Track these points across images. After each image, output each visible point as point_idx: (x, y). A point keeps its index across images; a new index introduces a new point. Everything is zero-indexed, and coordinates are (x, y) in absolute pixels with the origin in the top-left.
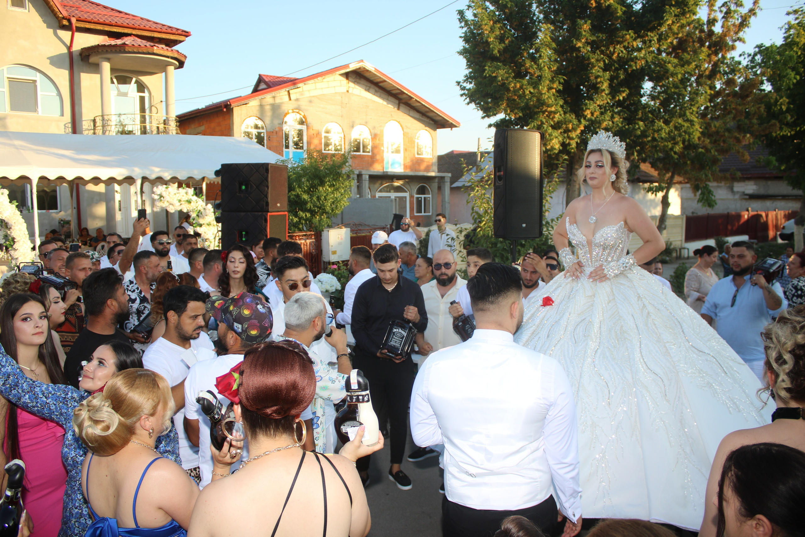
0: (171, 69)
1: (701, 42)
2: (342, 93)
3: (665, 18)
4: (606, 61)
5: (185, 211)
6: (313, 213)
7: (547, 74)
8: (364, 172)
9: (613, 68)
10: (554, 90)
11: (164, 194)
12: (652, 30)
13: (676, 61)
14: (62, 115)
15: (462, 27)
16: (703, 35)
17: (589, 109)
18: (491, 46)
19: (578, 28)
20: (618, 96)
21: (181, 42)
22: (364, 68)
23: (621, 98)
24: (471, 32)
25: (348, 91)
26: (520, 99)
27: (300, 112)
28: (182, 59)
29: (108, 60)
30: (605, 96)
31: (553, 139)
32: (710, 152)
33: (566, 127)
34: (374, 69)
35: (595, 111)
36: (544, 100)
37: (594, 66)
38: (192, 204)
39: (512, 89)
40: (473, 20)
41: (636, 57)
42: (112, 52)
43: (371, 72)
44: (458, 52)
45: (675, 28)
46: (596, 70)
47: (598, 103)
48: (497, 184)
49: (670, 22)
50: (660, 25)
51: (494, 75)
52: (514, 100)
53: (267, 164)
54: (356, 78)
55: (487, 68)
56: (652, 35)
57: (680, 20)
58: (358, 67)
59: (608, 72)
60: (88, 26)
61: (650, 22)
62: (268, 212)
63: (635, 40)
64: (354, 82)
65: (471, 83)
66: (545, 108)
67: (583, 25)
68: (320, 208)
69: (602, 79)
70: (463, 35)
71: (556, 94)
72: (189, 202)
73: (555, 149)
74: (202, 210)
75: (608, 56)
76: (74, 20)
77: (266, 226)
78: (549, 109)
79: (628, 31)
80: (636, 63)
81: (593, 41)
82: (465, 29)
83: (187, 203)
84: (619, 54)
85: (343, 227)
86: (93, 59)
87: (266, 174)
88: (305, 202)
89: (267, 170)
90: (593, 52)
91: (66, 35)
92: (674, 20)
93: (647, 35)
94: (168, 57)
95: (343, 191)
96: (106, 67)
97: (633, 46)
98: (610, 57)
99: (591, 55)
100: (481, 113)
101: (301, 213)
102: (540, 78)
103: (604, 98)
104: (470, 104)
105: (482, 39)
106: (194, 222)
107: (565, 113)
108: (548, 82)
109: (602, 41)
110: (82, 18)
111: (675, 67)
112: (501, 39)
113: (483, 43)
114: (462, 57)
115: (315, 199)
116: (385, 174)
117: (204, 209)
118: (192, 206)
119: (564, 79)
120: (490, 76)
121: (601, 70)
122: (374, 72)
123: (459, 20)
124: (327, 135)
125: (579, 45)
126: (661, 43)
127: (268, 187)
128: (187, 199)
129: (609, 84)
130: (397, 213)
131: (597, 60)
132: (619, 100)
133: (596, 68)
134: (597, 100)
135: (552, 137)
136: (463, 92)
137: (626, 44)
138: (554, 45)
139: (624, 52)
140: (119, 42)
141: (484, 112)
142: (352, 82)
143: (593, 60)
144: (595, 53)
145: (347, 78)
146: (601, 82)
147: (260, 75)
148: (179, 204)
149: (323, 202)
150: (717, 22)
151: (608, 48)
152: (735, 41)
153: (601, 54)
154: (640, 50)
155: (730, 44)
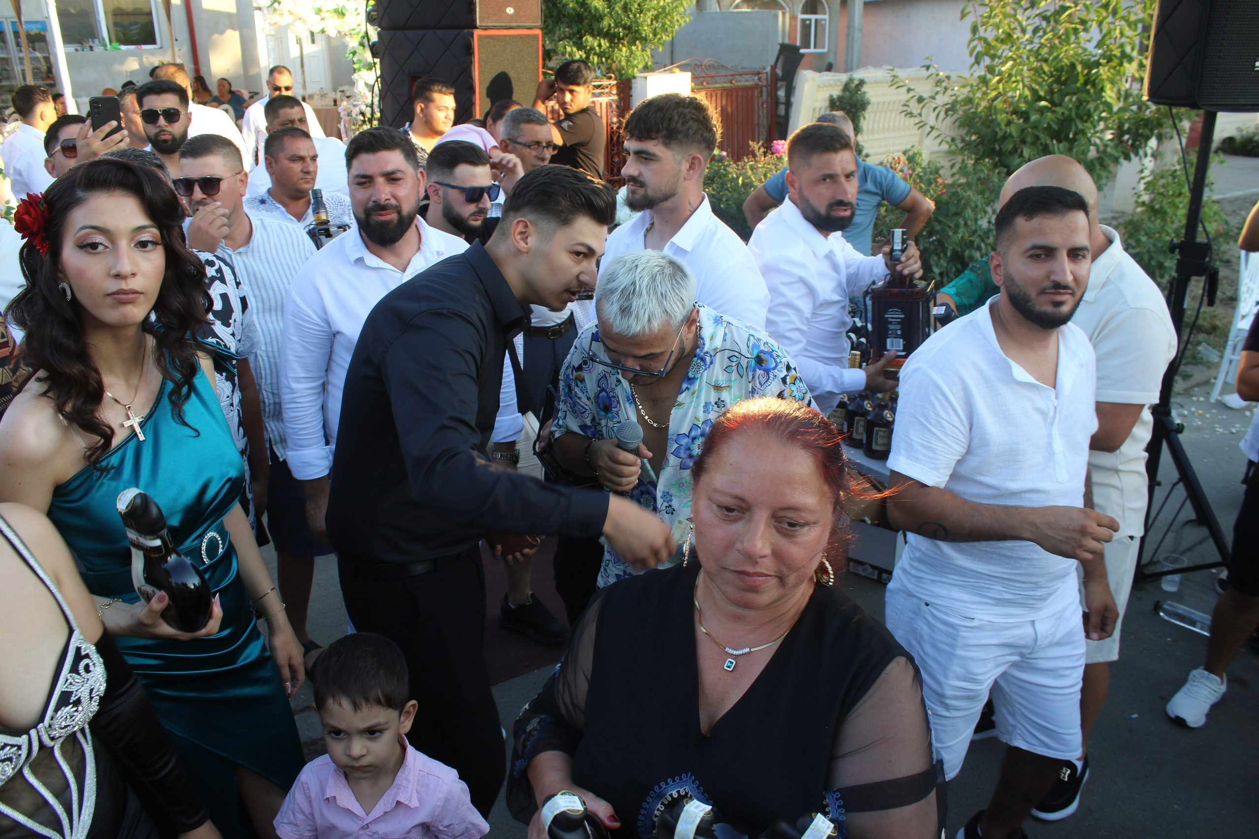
6: (614, 40)
62: (474, 26)
68: (626, 28)
83: (335, 16)
85: (677, 70)
88: (599, 18)
101: (590, 39)
106: (355, 59)
115: (618, 8)
128: (335, 6)
130: (787, 41)
148: (319, 17)
149: (635, 15)
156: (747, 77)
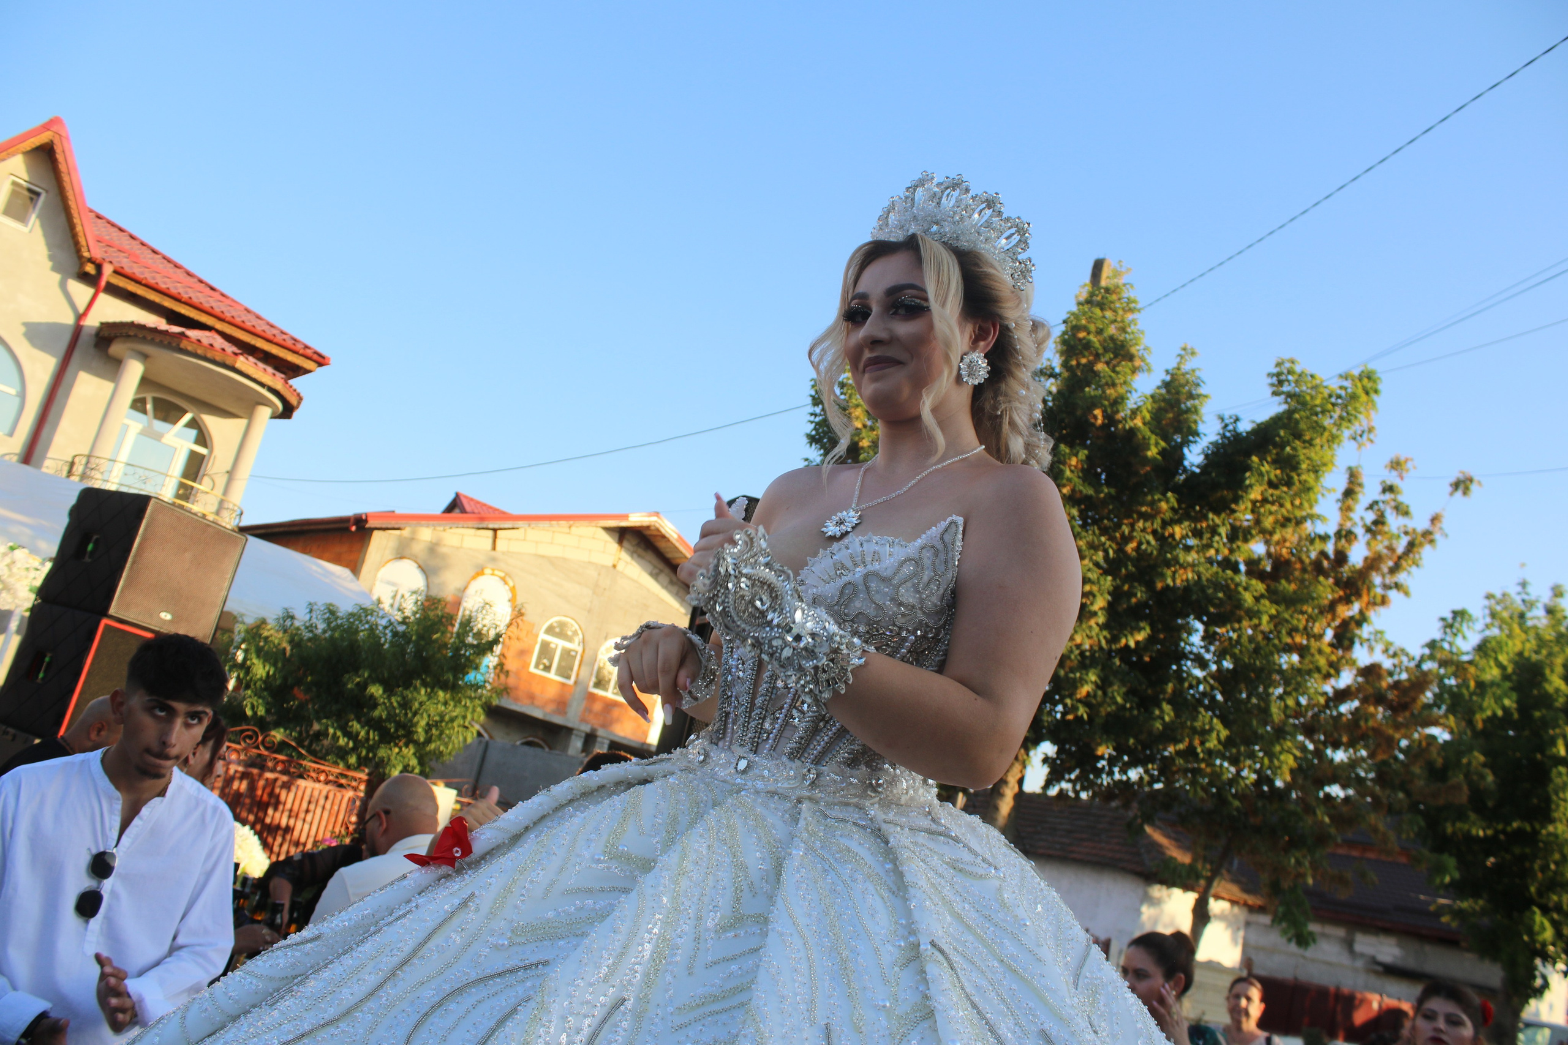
0: (264, 412)
2: (603, 566)
3: (1247, 482)
4: (1111, 552)
8: (601, 732)
9: (1123, 571)
12: (1216, 509)
13: (1262, 588)
14: (11, 434)
16: (1325, 561)
20: (1126, 636)
21: (307, 371)
22: (658, 530)
23: (1132, 644)
25: (614, 566)
27: (508, 579)
28: (293, 401)
29: (144, 357)
30: (1096, 629)
32: (1315, 813)
34: (675, 536)
41: (1177, 561)
42: (152, 342)
43: (668, 540)
45: (1268, 522)
50: (1236, 499)
54: (638, 545)
56: (1217, 521)
58: (645, 524)
59: (1109, 578)
60: (132, 287)
64: (632, 554)
76: (108, 270)
79: (1164, 494)
80: (1174, 573)
81: (1088, 498)
86: (116, 349)
91: (81, 292)
93: (1206, 518)
94: (262, 385)
96: (134, 370)
97: (1172, 535)
101: (358, 726)
103: (1093, 634)
110: (128, 270)
111: (1257, 599)
115: (396, 701)
116: (645, 747)
122: (674, 542)
123: (812, 400)
124: (548, 638)
126: (1234, 546)
129: (1109, 603)
132: (1127, 646)
137: (1157, 524)
139: (1153, 542)
140: (176, 329)
142: (627, 550)
145: (620, 542)
147: (457, 495)
149: (412, 713)
150: (1356, 537)
151: (1118, 526)
152: (1386, 587)
153: (1101, 535)
154: (1188, 549)
155: (1379, 591)
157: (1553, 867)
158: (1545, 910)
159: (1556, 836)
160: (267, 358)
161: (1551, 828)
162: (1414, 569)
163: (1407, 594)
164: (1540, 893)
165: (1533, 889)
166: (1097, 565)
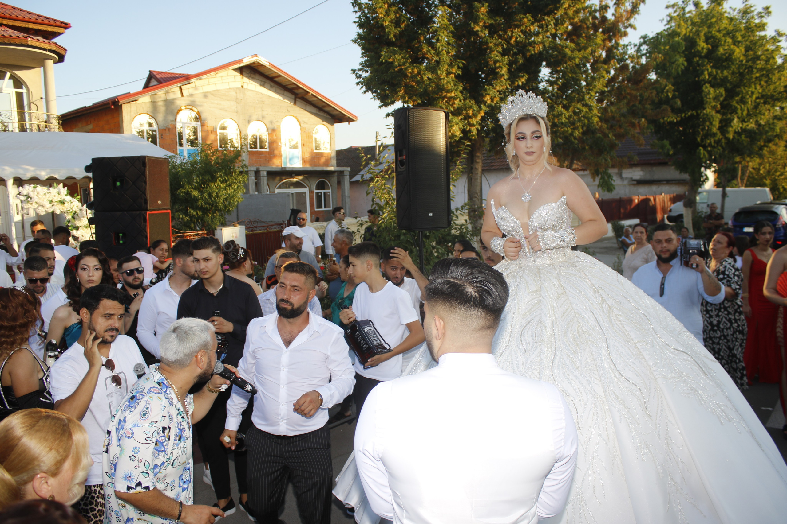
0: (50, 63)
1: (595, 28)
2: (237, 88)
3: (562, 2)
4: (505, 45)
5: (58, 212)
6: (205, 211)
7: (445, 58)
8: (261, 169)
9: (512, 53)
10: (453, 75)
11: (31, 194)
12: (548, 14)
13: (573, 45)
15: (356, 12)
16: (597, 22)
17: (489, 94)
18: (387, 30)
19: (476, 11)
20: (517, 81)
21: (60, 34)
22: (259, 63)
23: (520, 83)
24: (365, 16)
25: (242, 87)
26: (418, 85)
27: (194, 108)
28: (62, 52)
30: (504, 81)
31: (454, 126)
32: (608, 137)
33: (467, 114)
34: (268, 64)
35: (495, 97)
36: (443, 85)
37: (492, 51)
38: (66, 204)
39: (409, 75)
40: (366, 4)
41: (534, 42)
43: (265, 66)
44: (353, 41)
45: (571, 13)
46: (495, 55)
47: (498, 88)
48: (399, 170)
49: (566, 6)
50: (557, 9)
51: (390, 60)
52: (412, 87)
53: (144, 158)
54: (250, 73)
55: (383, 53)
56: (549, 19)
57: (576, 4)
58: (252, 62)
59: (506, 57)
61: (547, 5)
62: (148, 210)
63: (533, 24)
64: (249, 78)
65: (367, 71)
66: (444, 94)
67: (480, 8)
68: (212, 205)
69: (501, 64)
70: (357, 20)
71: (454, 79)
72: (62, 202)
73: (456, 136)
74: (78, 212)
75: (506, 40)
77: (146, 226)
78: (449, 95)
79: (525, 15)
80: (534, 47)
81: (491, 25)
82: (359, 14)
83: (60, 204)
84: (517, 38)
85: (238, 225)
87: (143, 168)
88: (196, 200)
89: (144, 164)
90: (491, 35)
92: (571, 4)
93: (544, 20)
94: (45, 50)
95: (236, 187)
97: (530, 30)
98: (508, 41)
99: (489, 40)
100: (378, 102)
101: (192, 211)
102: (438, 63)
103: (504, 84)
104: (367, 93)
105: (377, 22)
106: (70, 225)
107: (465, 99)
108: (446, 66)
109: (499, 25)
111: (572, 51)
112: (397, 23)
113: (379, 27)
114: (356, 45)
115: (206, 195)
116: (283, 169)
117: (81, 210)
118: (67, 206)
119: (463, 63)
120: (386, 61)
121: (499, 55)
122: (269, 67)
123: (353, 4)
124: (222, 131)
125: (477, 28)
126: (558, 28)
127: (146, 183)
128: (59, 199)
129: (508, 69)
130: (295, 208)
131: (496, 45)
132: (518, 85)
133: (495, 52)
134: (496, 85)
135: (453, 124)
136: (358, 80)
137: (523, 28)
138: (452, 28)
139: (522, 36)
141: (381, 102)
142: (246, 77)
143: (491, 45)
144: (493, 37)
145: (241, 73)
146: (500, 67)
147: (150, 71)
148: (51, 205)
149: (215, 199)
150: (609, 8)
151: (506, 33)
152: (627, 27)
153: (499, 38)
154: (537, 34)
155: (623, 30)
156: (275, 227)
157: (706, 128)
158: (705, 147)
159: (707, 115)
160: (37, 33)
161: (705, 111)
162: (636, 16)
163: (635, 29)
164: (702, 140)
165: (699, 139)
166: (499, 53)
